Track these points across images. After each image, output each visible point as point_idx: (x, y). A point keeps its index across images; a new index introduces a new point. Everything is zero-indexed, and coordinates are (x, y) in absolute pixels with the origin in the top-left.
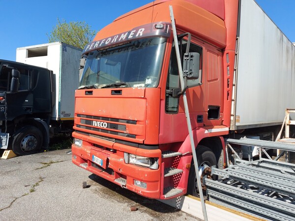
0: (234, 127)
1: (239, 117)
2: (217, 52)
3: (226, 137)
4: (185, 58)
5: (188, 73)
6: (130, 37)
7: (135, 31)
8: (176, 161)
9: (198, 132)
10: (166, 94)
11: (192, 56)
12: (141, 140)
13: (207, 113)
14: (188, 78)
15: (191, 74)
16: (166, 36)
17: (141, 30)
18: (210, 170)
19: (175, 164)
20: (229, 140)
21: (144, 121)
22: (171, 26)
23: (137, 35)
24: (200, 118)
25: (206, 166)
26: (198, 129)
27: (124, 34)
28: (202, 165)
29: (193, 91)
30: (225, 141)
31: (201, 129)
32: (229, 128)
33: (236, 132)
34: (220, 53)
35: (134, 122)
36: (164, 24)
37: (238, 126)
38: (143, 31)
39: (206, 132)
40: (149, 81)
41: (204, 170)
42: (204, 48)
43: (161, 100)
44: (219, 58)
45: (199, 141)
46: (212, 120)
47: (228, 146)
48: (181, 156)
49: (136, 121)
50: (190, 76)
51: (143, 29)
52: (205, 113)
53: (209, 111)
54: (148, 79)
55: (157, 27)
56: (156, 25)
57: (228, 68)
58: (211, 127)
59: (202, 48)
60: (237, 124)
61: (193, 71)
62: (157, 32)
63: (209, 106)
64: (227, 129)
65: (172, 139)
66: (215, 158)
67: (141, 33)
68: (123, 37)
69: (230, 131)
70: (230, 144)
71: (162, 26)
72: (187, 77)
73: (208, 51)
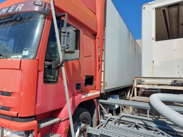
0: (103, 91)
1: (107, 84)
2: (91, 36)
3: (98, 98)
4: (62, 34)
5: (65, 48)
6: (10, 11)
7: (15, 6)
8: (55, 127)
9: (76, 97)
10: (45, 65)
11: (68, 33)
12: (14, 113)
13: (84, 81)
14: (66, 52)
15: (68, 48)
16: (45, 13)
17: (21, 6)
18: (86, 128)
19: (54, 130)
20: (100, 101)
21: (19, 93)
22: (50, 5)
23: (16, 10)
24: (78, 86)
25: (83, 125)
26: (76, 95)
27: (5, 8)
28: (80, 125)
29: (73, 64)
30: (98, 102)
31: (79, 95)
32: (100, 92)
33: (105, 94)
34: (93, 37)
35: (9, 94)
36: (42, 2)
37: (106, 90)
38: (22, 6)
39: (83, 97)
40: (25, 53)
41: (81, 129)
42: (81, 31)
43: (38, 71)
44: (93, 40)
45: (77, 105)
46: (88, 87)
47: (99, 105)
48: (60, 121)
49: (11, 93)
50: (67, 50)
51: (23, 5)
52: (82, 81)
53: (85, 80)
54: (26, 50)
55: (35, 3)
56: (34, 2)
57: (99, 48)
58: (87, 92)
59: (79, 31)
60: (106, 88)
61: (70, 46)
62: (36, 9)
63: (86, 76)
64: (99, 93)
65: (51, 107)
66: (90, 116)
67: (20, 8)
68: (4, 11)
69: (101, 94)
70: (101, 104)
71: (40, 4)
72: (64, 51)
73: (84, 34)
